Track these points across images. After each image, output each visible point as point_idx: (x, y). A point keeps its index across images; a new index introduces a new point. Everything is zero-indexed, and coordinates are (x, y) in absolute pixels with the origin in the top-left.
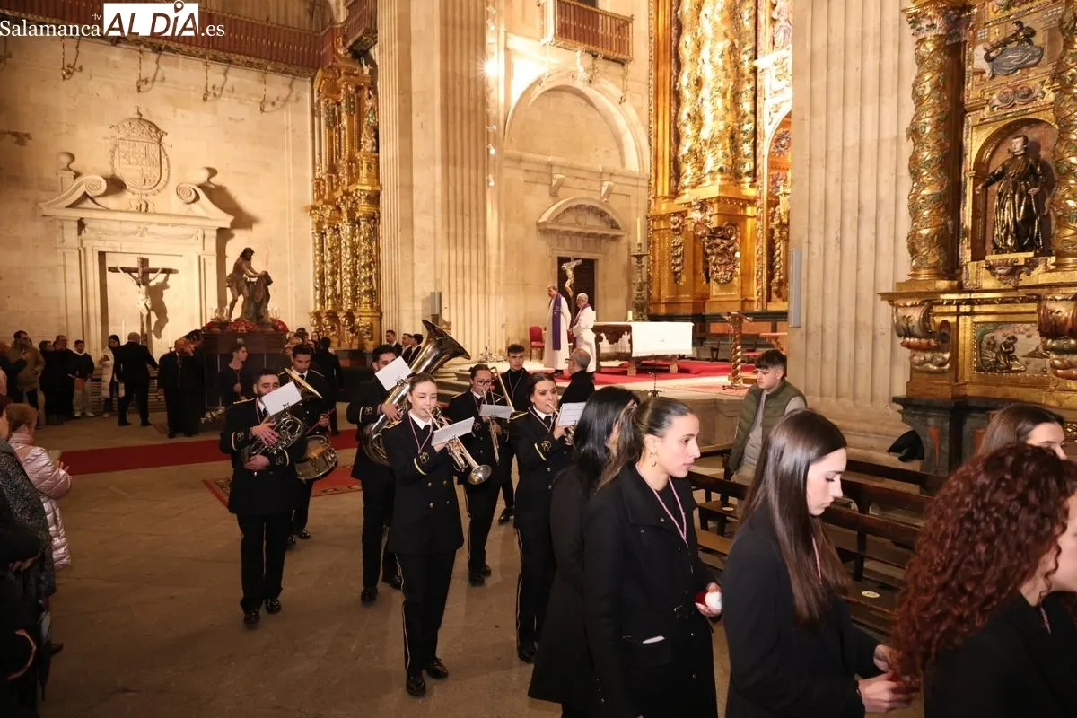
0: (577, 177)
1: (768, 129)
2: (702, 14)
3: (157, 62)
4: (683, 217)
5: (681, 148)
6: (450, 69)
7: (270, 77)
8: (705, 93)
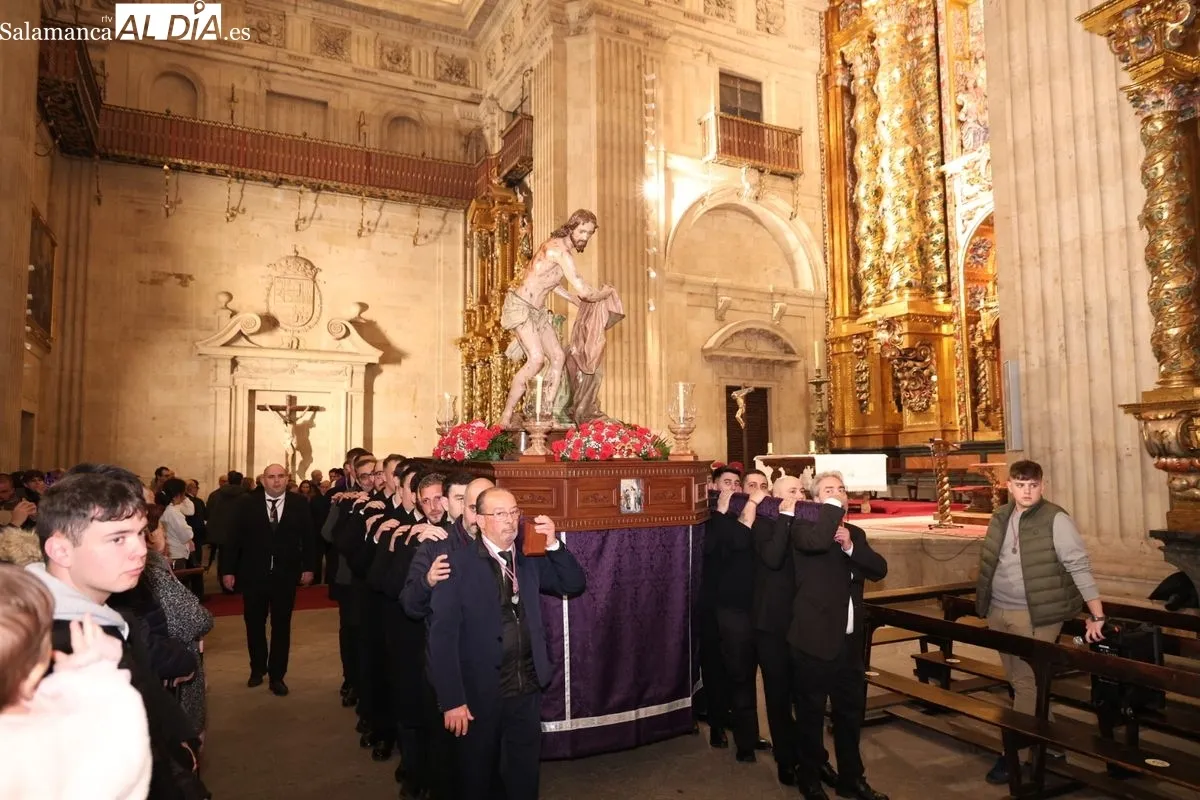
0: (744, 299)
1: (962, 236)
2: (879, 121)
3: (316, 201)
4: (867, 339)
5: (861, 264)
6: (607, 192)
7: (423, 210)
8: (886, 202)
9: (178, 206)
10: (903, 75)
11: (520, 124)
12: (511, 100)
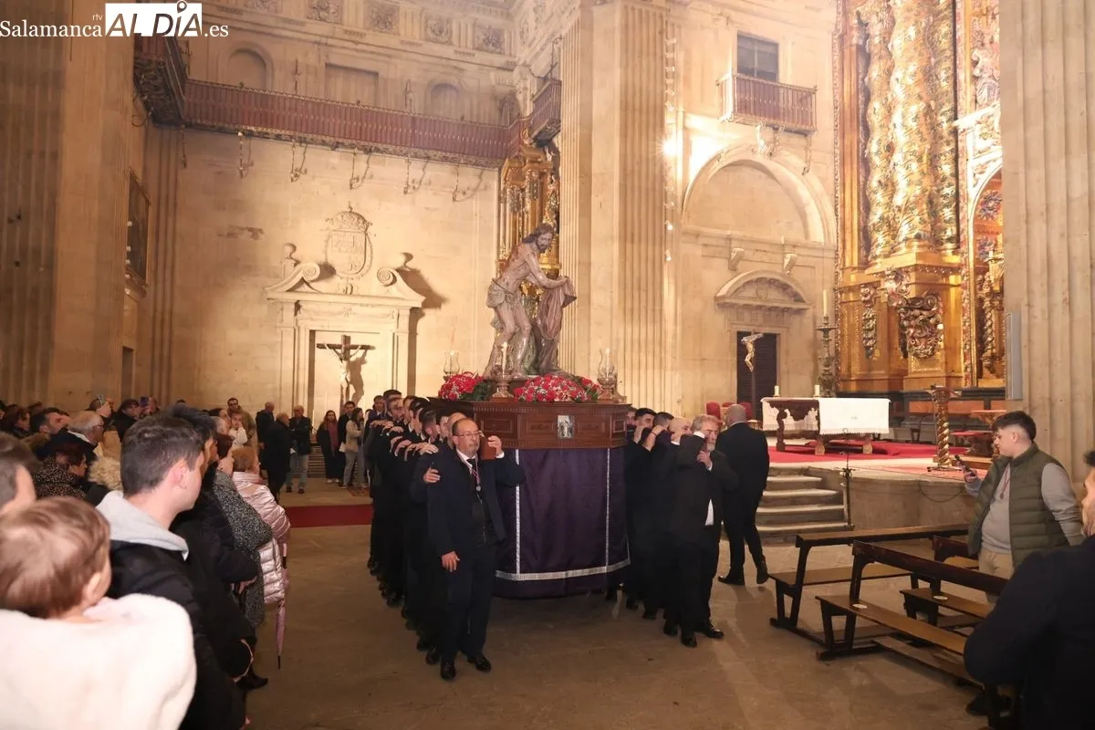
0: (757, 250)
1: (973, 190)
2: (892, 79)
3: (368, 162)
4: (875, 288)
5: (871, 218)
6: (629, 152)
7: (464, 169)
8: (897, 158)
9: (250, 168)
10: (918, 33)
11: (550, 86)
12: (541, 67)
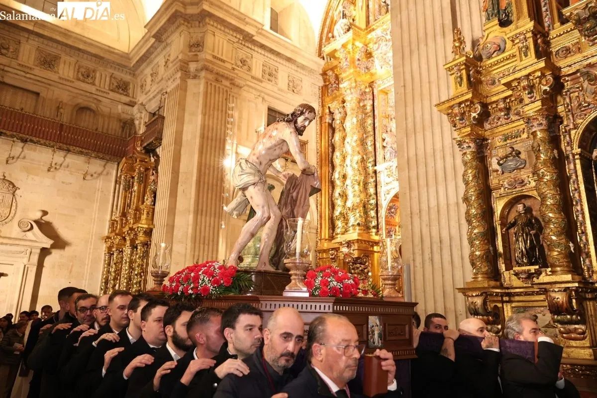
1: (384, 202)
2: (346, 142)
4: (337, 251)
5: (335, 212)
6: (203, 161)
7: (93, 160)
8: (348, 182)
10: (358, 121)
11: (157, 120)
12: (153, 106)
